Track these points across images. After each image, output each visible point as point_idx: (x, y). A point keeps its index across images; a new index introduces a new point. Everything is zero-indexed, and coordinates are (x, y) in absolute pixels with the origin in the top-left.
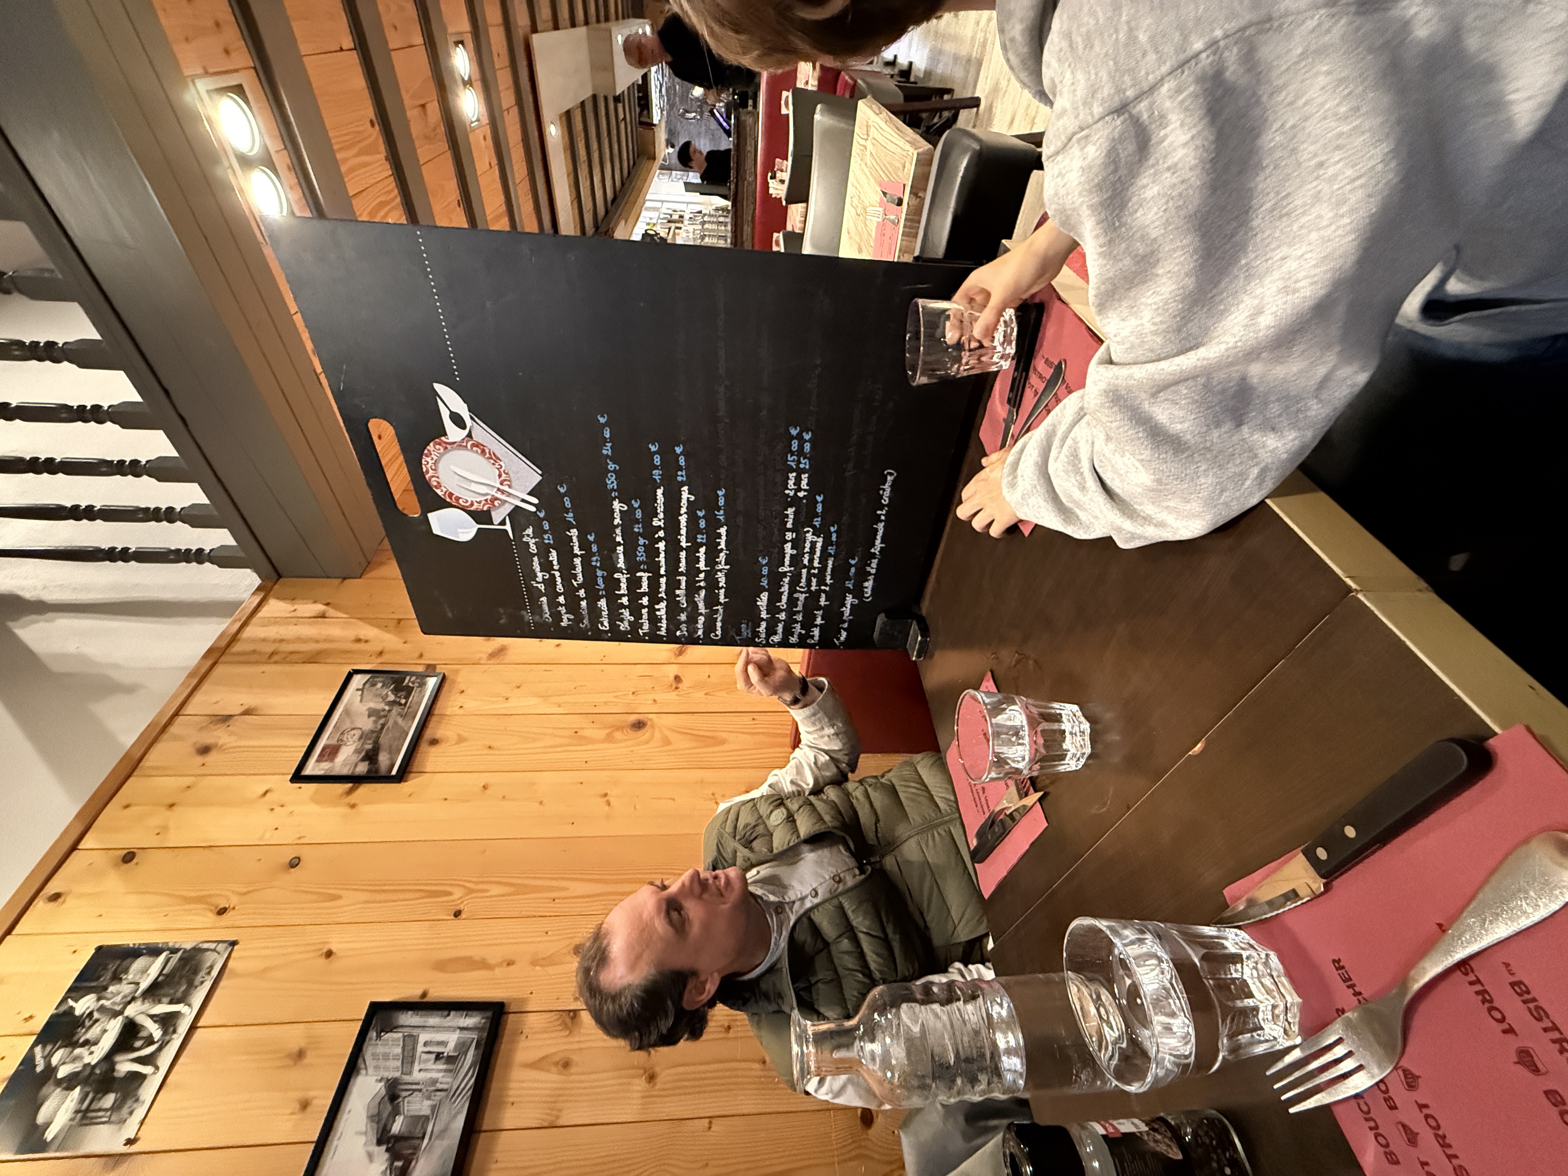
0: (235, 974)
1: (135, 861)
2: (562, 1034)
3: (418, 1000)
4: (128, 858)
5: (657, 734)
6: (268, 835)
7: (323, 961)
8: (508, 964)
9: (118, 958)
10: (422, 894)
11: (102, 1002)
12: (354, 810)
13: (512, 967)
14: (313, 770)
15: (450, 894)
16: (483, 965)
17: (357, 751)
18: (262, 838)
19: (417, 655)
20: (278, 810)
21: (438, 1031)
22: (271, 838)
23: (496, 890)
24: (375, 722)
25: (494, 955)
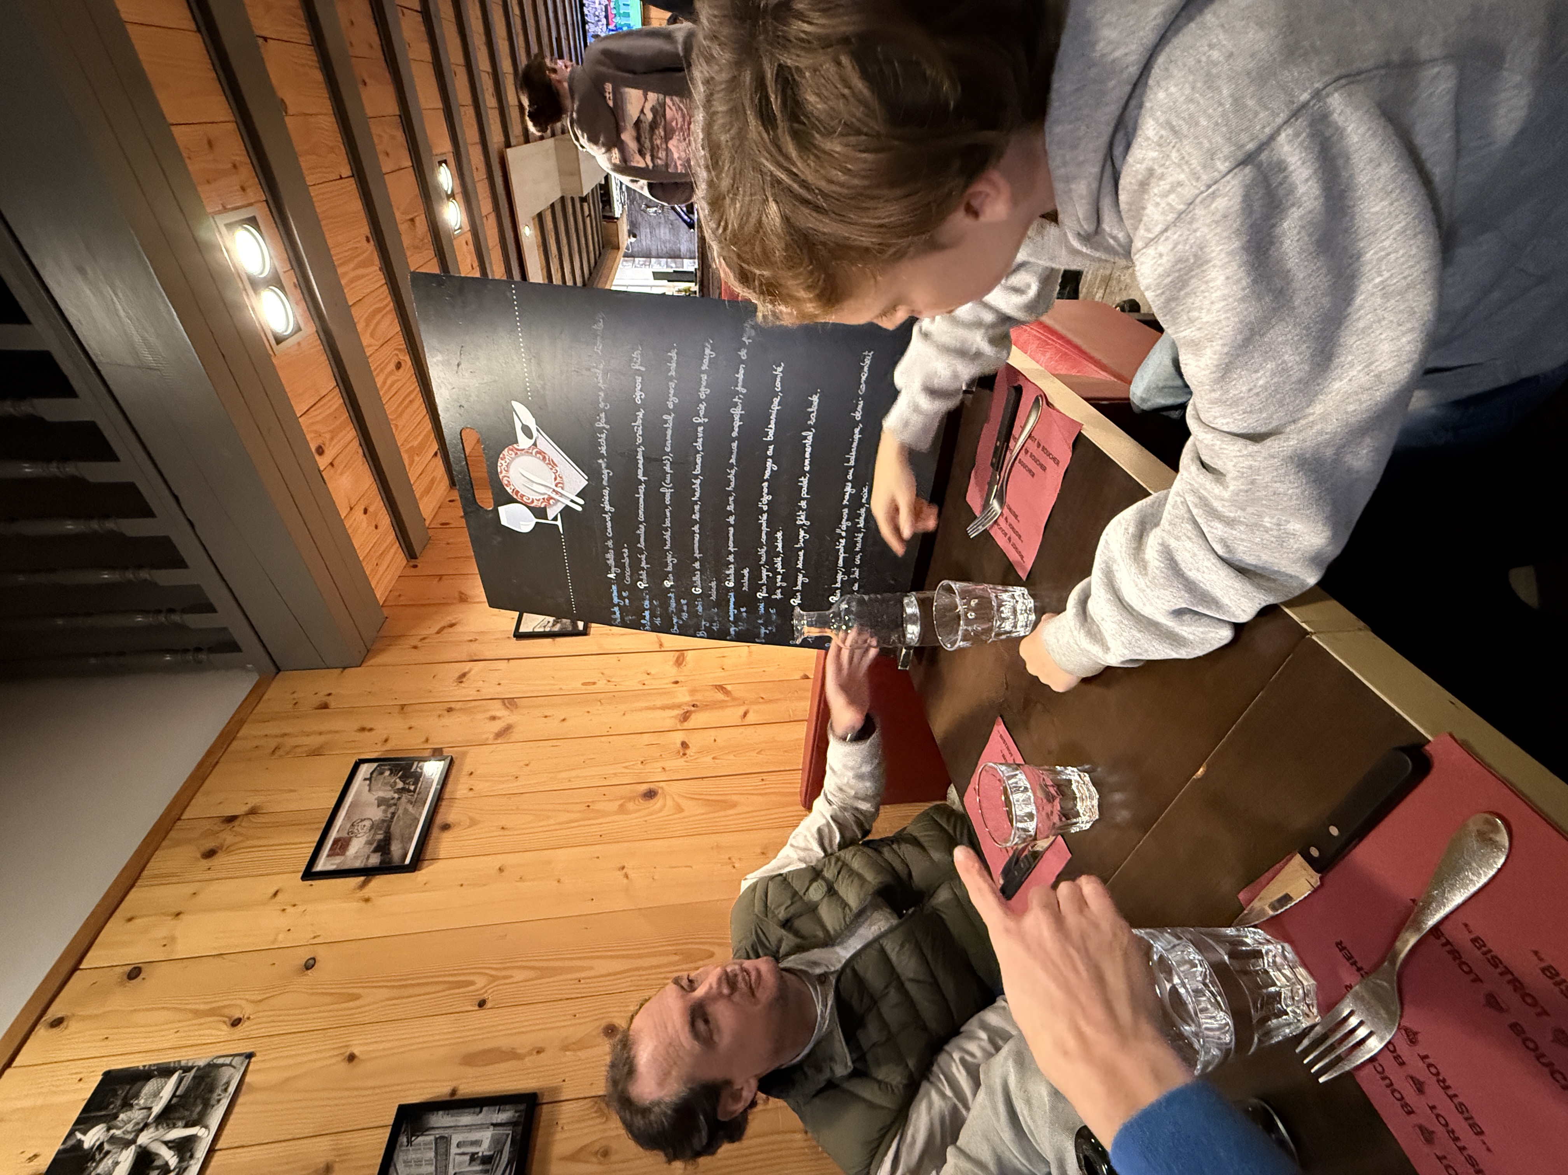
0: (253, 1089)
1: (142, 976)
2: (598, 1121)
3: (448, 1098)
4: (132, 975)
5: (669, 802)
6: (281, 937)
7: (344, 1066)
8: (538, 1052)
9: (128, 1083)
10: (446, 986)
11: (112, 1132)
12: (369, 904)
13: (542, 1055)
14: (325, 864)
15: (472, 983)
16: (513, 1055)
17: (369, 843)
18: (275, 941)
19: (424, 739)
20: (290, 910)
21: (470, 1131)
22: (283, 940)
23: (519, 975)
24: (385, 811)
25: (522, 1043)
